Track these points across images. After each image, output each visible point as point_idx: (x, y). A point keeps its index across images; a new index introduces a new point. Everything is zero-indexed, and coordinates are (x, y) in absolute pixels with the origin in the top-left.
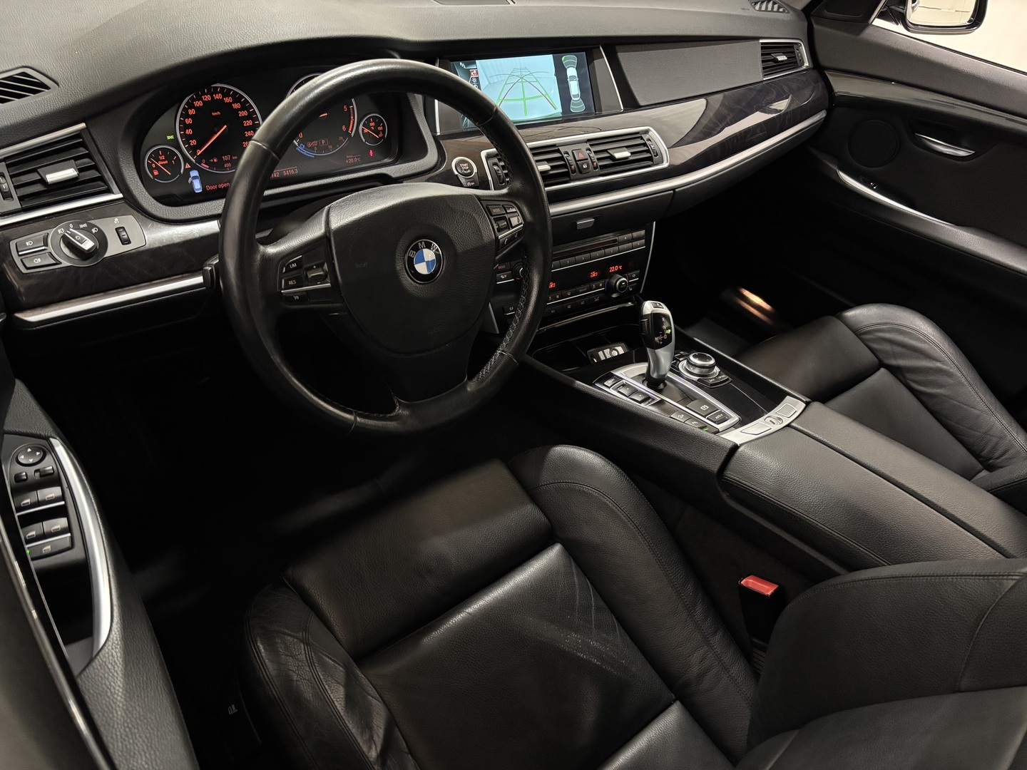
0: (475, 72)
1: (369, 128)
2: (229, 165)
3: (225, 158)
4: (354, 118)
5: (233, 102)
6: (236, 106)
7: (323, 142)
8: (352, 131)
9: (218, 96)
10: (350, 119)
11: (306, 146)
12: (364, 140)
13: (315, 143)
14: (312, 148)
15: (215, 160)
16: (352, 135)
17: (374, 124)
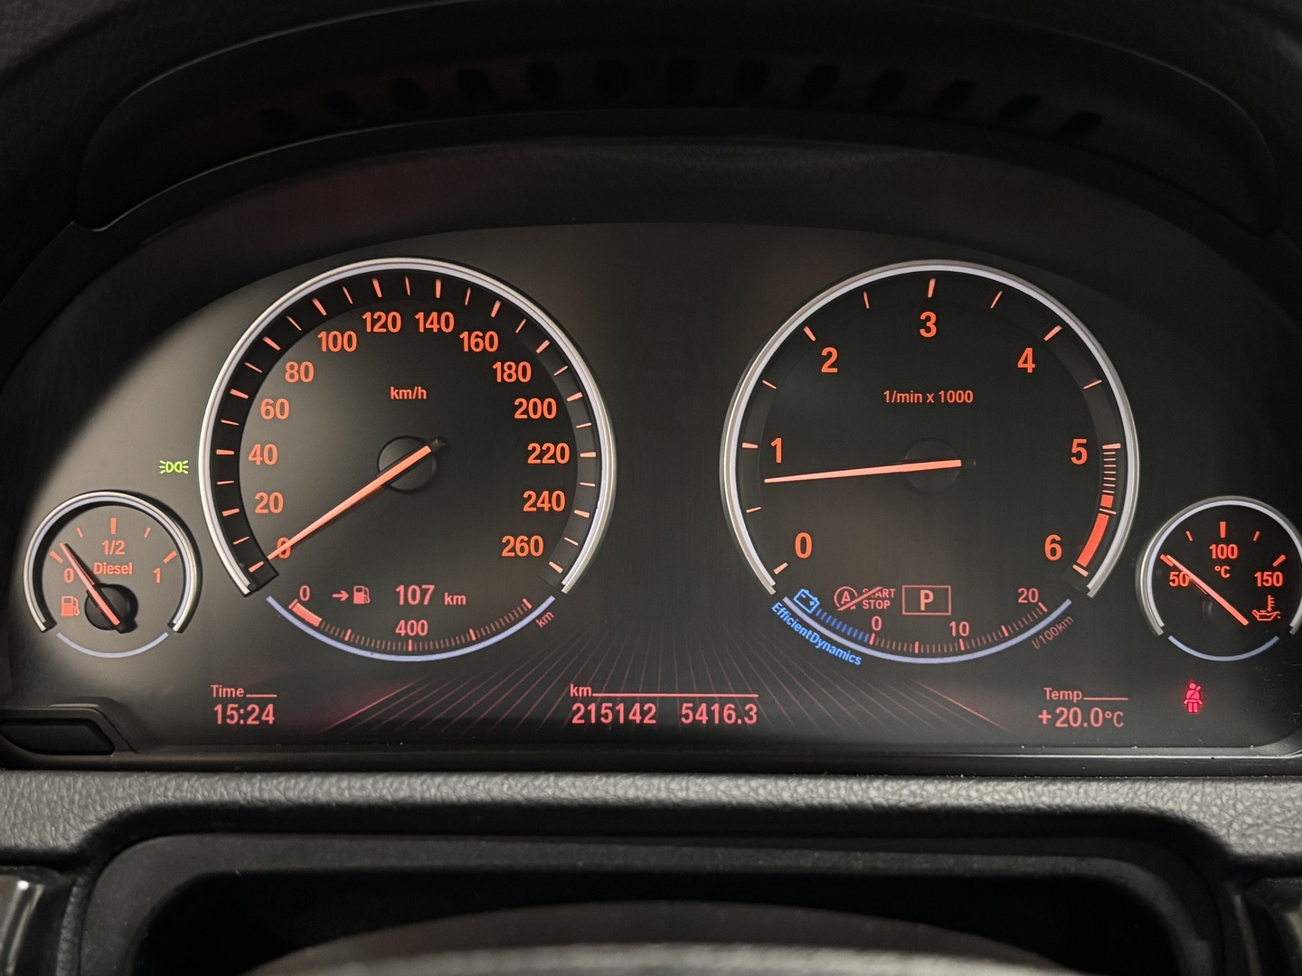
1: (1203, 566)
2: (420, 628)
3: (409, 594)
4: (1119, 505)
5: (502, 356)
6: (508, 372)
7: (926, 597)
8: (1093, 567)
9: (438, 322)
10: (1094, 509)
11: (828, 606)
12: (1157, 622)
13: (881, 597)
14: (857, 621)
15: (360, 598)
16: (1094, 585)
17: (1231, 551)
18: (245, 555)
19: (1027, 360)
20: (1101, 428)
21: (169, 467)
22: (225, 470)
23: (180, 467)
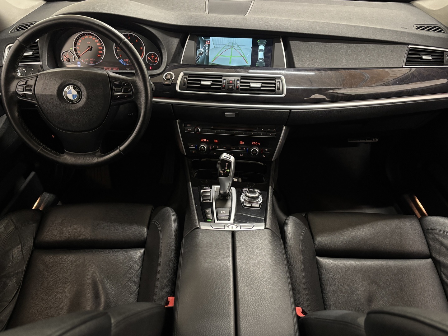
0: (208, 42)
1: (151, 58)
2: (92, 62)
3: (91, 59)
4: (144, 53)
6: (96, 41)
10: (142, 53)
11: (123, 61)
12: (147, 62)
13: (127, 60)
14: (126, 62)
17: (153, 56)
18: (78, 56)
19: (137, 41)
20: (142, 47)
21: (71, 49)
22: (75, 49)
23: (72, 49)
